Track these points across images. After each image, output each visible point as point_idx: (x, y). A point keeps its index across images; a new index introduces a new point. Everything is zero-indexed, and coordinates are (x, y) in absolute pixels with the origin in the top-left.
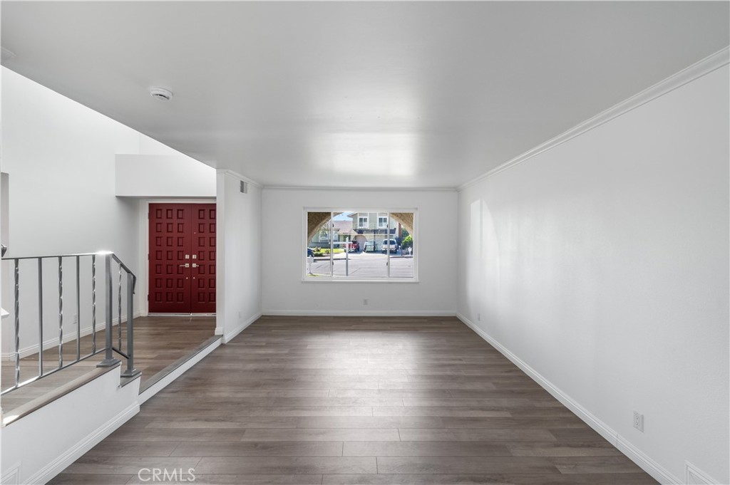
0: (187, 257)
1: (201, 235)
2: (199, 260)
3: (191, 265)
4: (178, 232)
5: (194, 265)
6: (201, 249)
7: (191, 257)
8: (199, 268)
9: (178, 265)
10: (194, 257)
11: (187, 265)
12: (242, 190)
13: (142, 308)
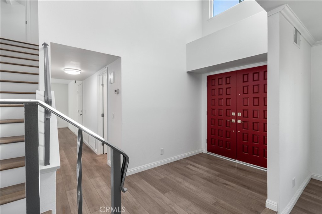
0: (233, 114)
1: (245, 96)
2: (244, 117)
3: (236, 121)
4: (227, 94)
5: (239, 121)
6: (245, 107)
7: (236, 114)
8: (243, 125)
9: (227, 120)
10: (239, 114)
11: (233, 121)
12: (296, 41)
13: (204, 148)
